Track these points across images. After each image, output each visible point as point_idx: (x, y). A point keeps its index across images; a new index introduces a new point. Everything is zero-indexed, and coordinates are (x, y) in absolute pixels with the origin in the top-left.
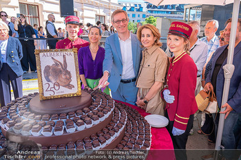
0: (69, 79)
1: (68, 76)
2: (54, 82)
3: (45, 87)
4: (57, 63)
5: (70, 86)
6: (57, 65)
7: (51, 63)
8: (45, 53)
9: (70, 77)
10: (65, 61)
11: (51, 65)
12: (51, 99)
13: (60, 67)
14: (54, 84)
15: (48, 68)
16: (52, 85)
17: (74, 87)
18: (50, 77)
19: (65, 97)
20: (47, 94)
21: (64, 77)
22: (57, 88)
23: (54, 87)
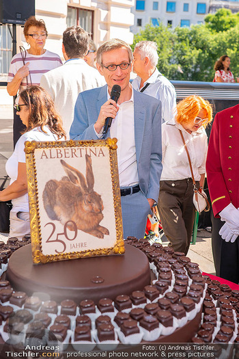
0: (98, 214)
1: (95, 206)
2: (64, 219)
3: (46, 232)
4: (72, 176)
5: (99, 231)
6: (71, 178)
7: (59, 174)
8: (47, 151)
9: (101, 209)
10: (89, 170)
11: (58, 178)
12: (58, 262)
13: (78, 184)
14: (66, 226)
15: (52, 185)
16: (60, 228)
17: (108, 233)
18: (57, 209)
19: (88, 258)
20: (49, 250)
21: (86, 208)
22: (71, 234)
23: (65, 233)
